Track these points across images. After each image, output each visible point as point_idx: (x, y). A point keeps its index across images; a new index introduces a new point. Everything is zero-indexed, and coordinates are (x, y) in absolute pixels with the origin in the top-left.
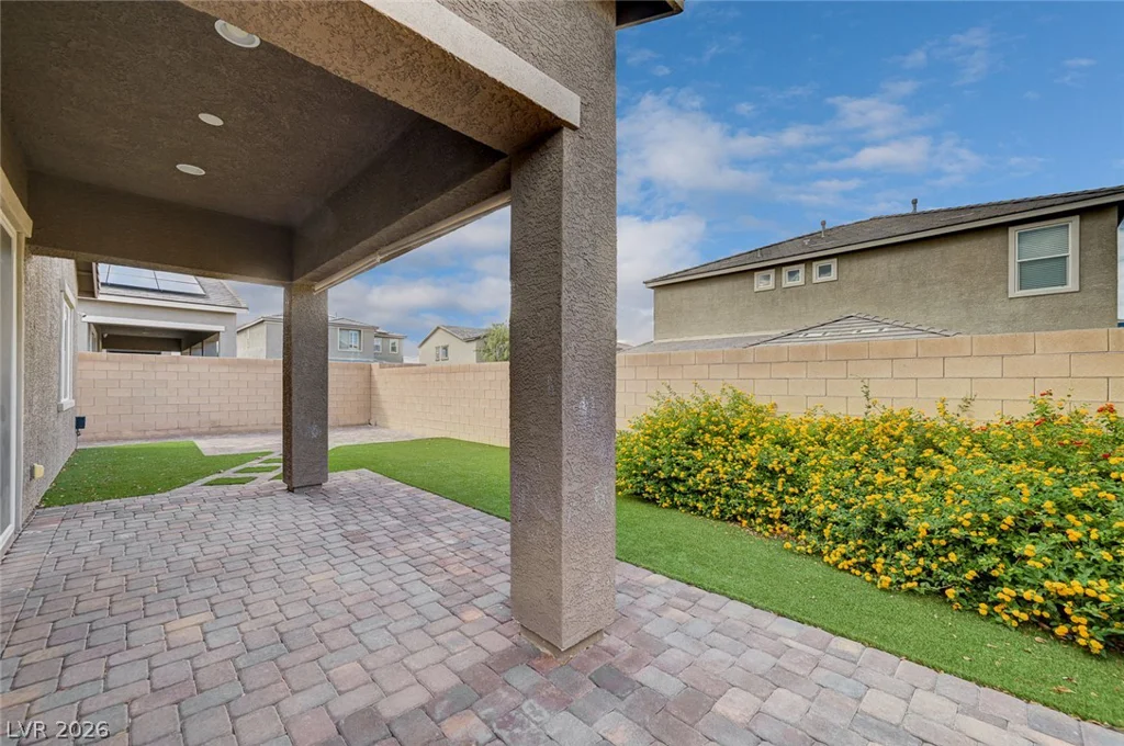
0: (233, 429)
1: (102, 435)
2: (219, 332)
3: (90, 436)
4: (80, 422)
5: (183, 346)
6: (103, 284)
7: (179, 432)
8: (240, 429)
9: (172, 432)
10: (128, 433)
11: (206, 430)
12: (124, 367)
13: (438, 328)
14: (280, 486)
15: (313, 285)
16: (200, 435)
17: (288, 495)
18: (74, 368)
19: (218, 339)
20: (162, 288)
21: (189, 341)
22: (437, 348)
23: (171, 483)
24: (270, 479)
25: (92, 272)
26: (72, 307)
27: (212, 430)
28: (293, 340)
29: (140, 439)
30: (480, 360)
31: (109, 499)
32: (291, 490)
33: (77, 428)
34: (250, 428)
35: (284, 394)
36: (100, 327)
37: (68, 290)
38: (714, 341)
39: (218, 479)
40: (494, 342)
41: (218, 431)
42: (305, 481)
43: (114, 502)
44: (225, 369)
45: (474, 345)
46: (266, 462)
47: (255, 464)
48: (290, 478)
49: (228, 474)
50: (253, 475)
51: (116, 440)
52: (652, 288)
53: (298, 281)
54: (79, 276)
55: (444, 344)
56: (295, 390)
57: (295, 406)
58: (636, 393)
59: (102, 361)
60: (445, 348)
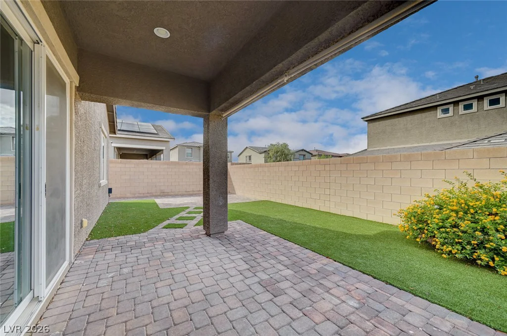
0: (169, 194)
1: (118, 196)
2: (163, 150)
3: (114, 196)
4: (110, 191)
5: (148, 156)
6: (119, 130)
7: (148, 195)
8: (172, 194)
9: (145, 195)
10: (128, 195)
11: (159, 194)
12: (127, 166)
13: (247, 148)
14: (201, 231)
15: (223, 114)
16: (157, 196)
17: (208, 238)
18: (108, 166)
19: (163, 153)
20: (141, 131)
21: (151, 154)
22: (246, 157)
23: (148, 226)
24: (194, 225)
25: (114, 122)
26: (106, 137)
27: (162, 194)
28: (210, 147)
29: (133, 198)
30: (266, 161)
31: (120, 235)
32: (208, 235)
33: (109, 193)
34: (177, 193)
35: (204, 179)
36: (119, 149)
37: (103, 127)
38: (411, 148)
39: (169, 224)
40: (273, 153)
41: (164, 195)
42: (216, 230)
43: (122, 238)
44: (166, 166)
45: (263, 155)
46: (189, 213)
47: (183, 214)
48: (208, 228)
49: (172, 221)
50: (185, 222)
51: (124, 198)
52: (366, 121)
53: (214, 112)
54: (109, 125)
55: (249, 155)
56: (211, 177)
57: (211, 185)
58: (392, 178)
59: (118, 163)
60: (250, 157)
